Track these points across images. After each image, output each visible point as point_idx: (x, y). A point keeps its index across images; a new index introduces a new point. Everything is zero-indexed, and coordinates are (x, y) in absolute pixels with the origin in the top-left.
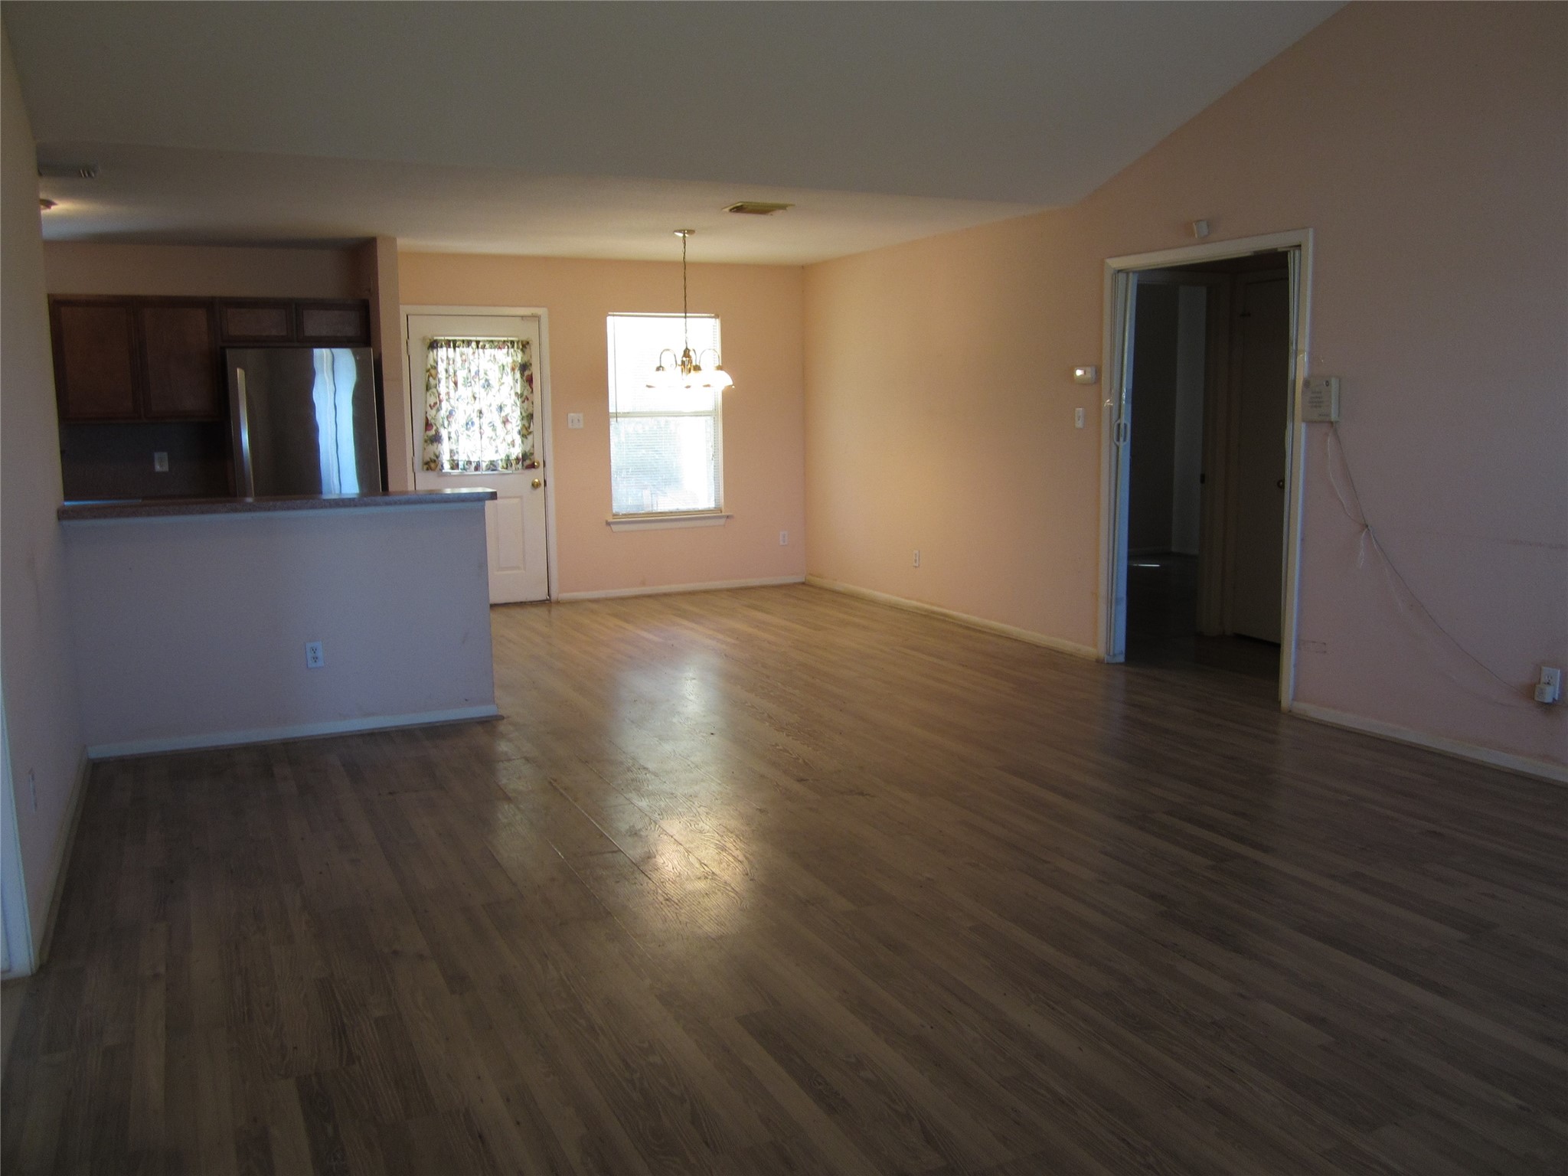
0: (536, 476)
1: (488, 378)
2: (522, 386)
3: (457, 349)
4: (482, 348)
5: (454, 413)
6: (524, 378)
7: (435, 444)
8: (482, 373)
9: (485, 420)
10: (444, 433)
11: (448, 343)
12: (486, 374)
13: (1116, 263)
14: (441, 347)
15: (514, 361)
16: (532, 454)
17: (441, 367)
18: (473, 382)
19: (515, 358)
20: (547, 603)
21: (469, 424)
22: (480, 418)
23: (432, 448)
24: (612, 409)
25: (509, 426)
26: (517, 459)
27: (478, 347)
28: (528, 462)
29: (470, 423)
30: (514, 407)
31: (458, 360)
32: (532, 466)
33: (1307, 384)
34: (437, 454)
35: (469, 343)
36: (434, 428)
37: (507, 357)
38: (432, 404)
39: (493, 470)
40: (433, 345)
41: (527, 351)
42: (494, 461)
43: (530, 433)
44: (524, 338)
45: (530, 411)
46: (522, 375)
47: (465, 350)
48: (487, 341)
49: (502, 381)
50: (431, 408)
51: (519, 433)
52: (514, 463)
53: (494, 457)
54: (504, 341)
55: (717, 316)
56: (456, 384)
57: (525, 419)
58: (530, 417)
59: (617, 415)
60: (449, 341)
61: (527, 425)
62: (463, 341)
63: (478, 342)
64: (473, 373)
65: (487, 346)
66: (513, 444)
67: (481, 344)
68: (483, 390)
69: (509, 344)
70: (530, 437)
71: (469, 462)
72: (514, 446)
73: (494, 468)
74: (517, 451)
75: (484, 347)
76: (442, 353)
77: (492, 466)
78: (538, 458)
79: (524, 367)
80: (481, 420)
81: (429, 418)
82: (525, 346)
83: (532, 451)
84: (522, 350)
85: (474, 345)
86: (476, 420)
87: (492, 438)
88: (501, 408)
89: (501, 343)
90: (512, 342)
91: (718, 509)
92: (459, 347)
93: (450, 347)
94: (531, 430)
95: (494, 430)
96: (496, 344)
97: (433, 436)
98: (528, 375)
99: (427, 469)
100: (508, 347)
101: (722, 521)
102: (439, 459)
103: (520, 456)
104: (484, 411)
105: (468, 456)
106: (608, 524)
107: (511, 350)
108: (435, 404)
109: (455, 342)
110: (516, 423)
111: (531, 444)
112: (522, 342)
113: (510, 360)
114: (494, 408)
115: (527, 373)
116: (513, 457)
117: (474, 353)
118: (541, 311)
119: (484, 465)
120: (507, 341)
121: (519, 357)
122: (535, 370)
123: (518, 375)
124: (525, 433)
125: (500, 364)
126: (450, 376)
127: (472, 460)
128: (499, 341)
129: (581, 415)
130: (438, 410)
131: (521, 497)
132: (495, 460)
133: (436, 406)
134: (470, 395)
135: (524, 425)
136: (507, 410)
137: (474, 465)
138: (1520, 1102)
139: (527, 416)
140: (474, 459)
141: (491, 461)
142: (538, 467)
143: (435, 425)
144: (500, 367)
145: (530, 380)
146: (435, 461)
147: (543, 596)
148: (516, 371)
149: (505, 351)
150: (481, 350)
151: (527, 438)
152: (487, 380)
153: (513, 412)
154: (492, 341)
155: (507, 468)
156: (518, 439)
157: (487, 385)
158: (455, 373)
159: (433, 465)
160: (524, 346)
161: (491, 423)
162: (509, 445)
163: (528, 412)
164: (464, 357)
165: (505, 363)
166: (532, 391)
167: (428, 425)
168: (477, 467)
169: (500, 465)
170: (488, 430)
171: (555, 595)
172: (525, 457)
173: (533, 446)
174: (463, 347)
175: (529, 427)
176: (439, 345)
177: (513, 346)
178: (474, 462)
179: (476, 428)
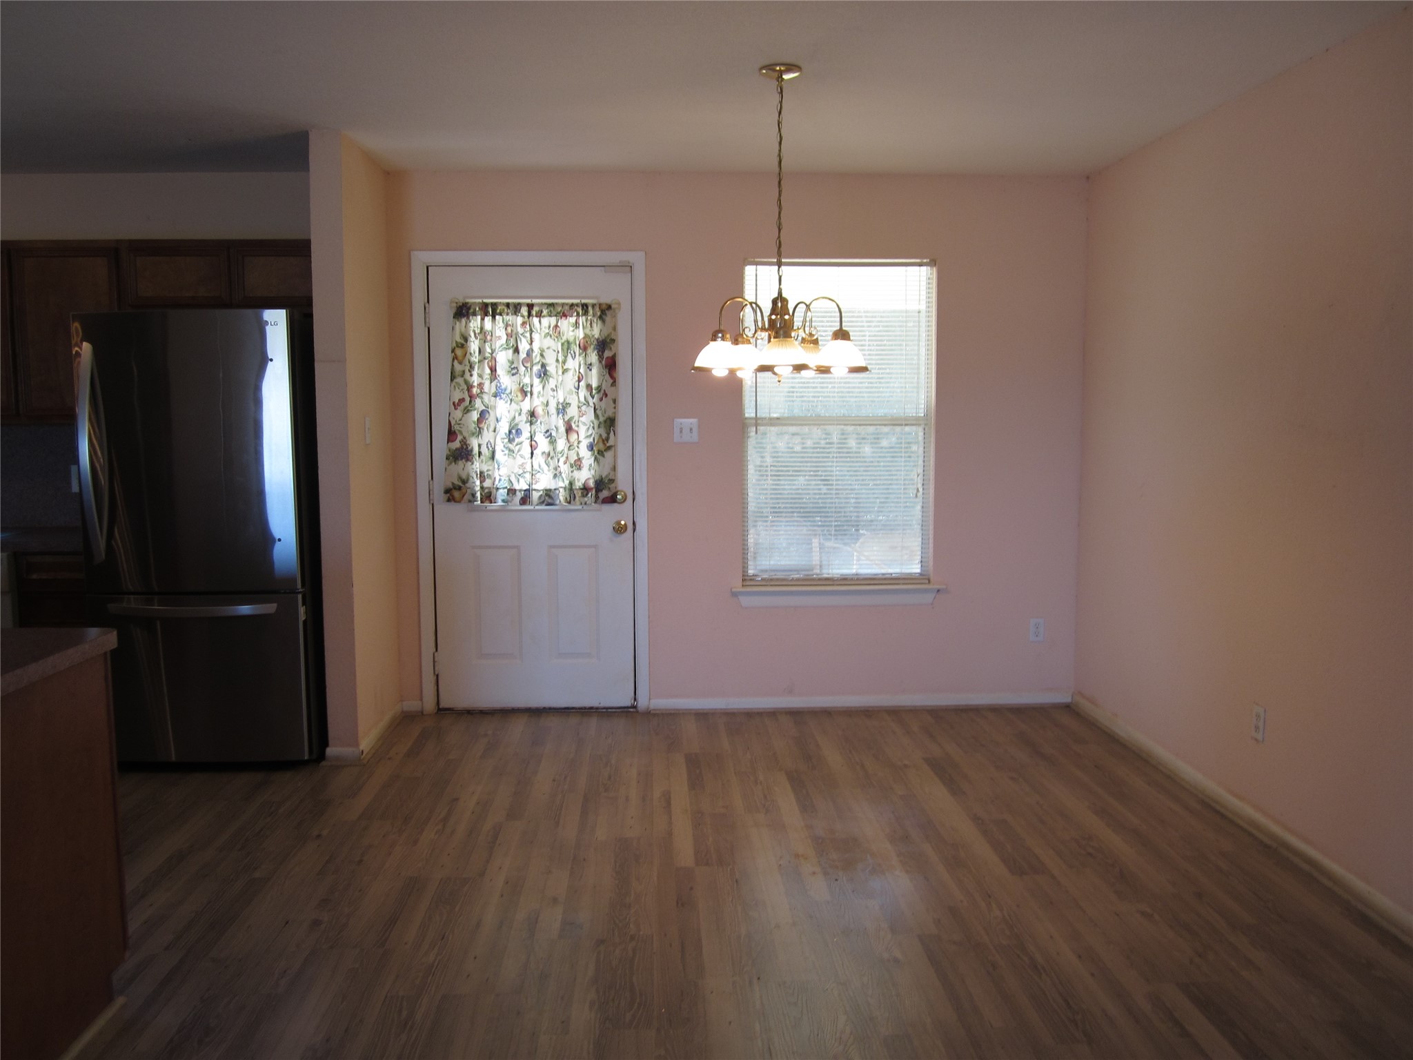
0: (620, 513)
1: (544, 361)
2: (601, 376)
3: (497, 317)
4: (537, 316)
5: (487, 416)
6: (604, 362)
7: (461, 463)
8: (536, 357)
9: (539, 429)
10: (474, 443)
11: (484, 309)
12: (542, 355)
14: (475, 314)
15: (586, 336)
16: (612, 481)
17: (474, 346)
18: (522, 369)
19: (588, 331)
20: (629, 712)
21: (514, 432)
22: (531, 423)
23: (458, 468)
24: (749, 413)
25: (573, 437)
26: (585, 489)
27: (530, 315)
28: (605, 494)
29: (514, 431)
30: (584, 408)
31: (500, 332)
32: (612, 499)
34: (464, 477)
35: (516, 309)
36: (460, 438)
37: (574, 329)
38: (457, 401)
39: (549, 504)
40: (463, 311)
41: (608, 319)
42: (550, 490)
43: (609, 448)
44: (605, 300)
45: (610, 413)
46: (601, 357)
47: (510, 318)
48: (546, 304)
49: (565, 367)
50: (456, 409)
51: (591, 447)
52: (578, 494)
53: (551, 485)
54: (572, 305)
55: (932, 263)
56: (493, 370)
57: (602, 425)
58: (609, 424)
59: (757, 421)
60: (486, 305)
61: (604, 435)
62: (508, 305)
63: (530, 306)
64: (523, 355)
65: (545, 312)
66: (578, 464)
67: (536, 309)
68: (539, 380)
69: (580, 310)
70: (609, 455)
71: (511, 492)
72: (579, 468)
73: (550, 501)
74: (585, 475)
75: (539, 315)
76: (475, 323)
77: (548, 497)
78: (623, 484)
79: (603, 345)
80: (534, 427)
81: (453, 423)
82: (605, 311)
83: (610, 477)
84: (601, 317)
85: (524, 310)
86: (526, 430)
87: (549, 454)
88: (562, 409)
89: (567, 308)
90: (585, 307)
91: (923, 578)
92: (500, 314)
93: (486, 314)
94: (611, 443)
95: (553, 442)
96: (559, 309)
97: (456, 449)
98: (607, 358)
99: (449, 500)
100: (578, 315)
101: (929, 598)
102: (467, 485)
103: (591, 484)
104: (537, 413)
105: (510, 481)
106: (735, 595)
107: (582, 320)
108: (462, 400)
109: (494, 306)
110: (586, 430)
111: (611, 466)
112: (600, 305)
113: (580, 334)
114: (553, 409)
115: (607, 354)
116: (578, 485)
117: (524, 324)
118: (637, 258)
119: (535, 496)
120: (577, 305)
121: (596, 332)
122: (622, 351)
123: (593, 357)
124: (602, 448)
125: (564, 338)
126: (485, 358)
127: (517, 487)
128: (563, 305)
129: (693, 421)
130: (467, 411)
131: (595, 546)
132: (553, 488)
133: (465, 403)
134: (515, 387)
135: (601, 435)
136: (572, 411)
137: (519, 495)
139: (605, 421)
140: (522, 485)
141: (546, 490)
142: (625, 499)
143: (461, 433)
144: (562, 344)
145: (610, 366)
146: (460, 488)
147: (626, 701)
148: (589, 351)
149: (572, 319)
150: (536, 320)
151: (604, 456)
152: (543, 366)
153: (581, 415)
154: (552, 305)
155: (569, 503)
156: (588, 458)
157: (544, 374)
158: (493, 351)
159: (457, 494)
160: (603, 312)
161: (547, 431)
162: (572, 466)
163: (606, 416)
164: (509, 330)
165: (571, 339)
166: (614, 384)
167: (452, 434)
168: (525, 500)
169: (562, 496)
170: (543, 444)
171: (643, 703)
172: (600, 484)
173: (614, 469)
174: (508, 314)
175: (607, 439)
176: (472, 310)
177: (586, 313)
178: (520, 491)
179: (524, 439)
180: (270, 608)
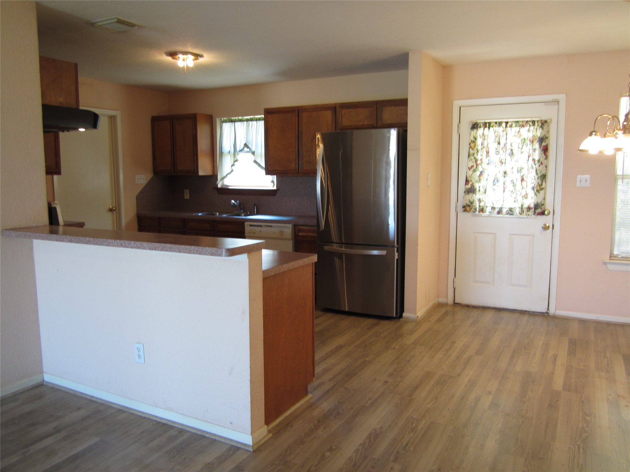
0: (546, 220)
1: (512, 148)
2: (540, 154)
3: (491, 128)
4: (510, 127)
5: (483, 173)
6: (542, 148)
7: (471, 195)
8: (508, 146)
9: (508, 179)
10: (477, 186)
11: (485, 125)
12: (511, 145)
14: (480, 127)
15: (533, 136)
16: (543, 205)
17: (479, 141)
18: (501, 152)
19: (534, 133)
20: (545, 315)
21: (496, 181)
22: (504, 177)
23: (470, 197)
24: (619, 172)
25: (524, 183)
27: (506, 126)
28: (539, 211)
29: (496, 180)
30: (531, 170)
31: (492, 136)
32: (543, 213)
34: (472, 201)
35: (500, 124)
36: (470, 183)
37: (528, 133)
38: (470, 167)
39: (511, 214)
40: (475, 126)
41: (545, 127)
42: (512, 208)
43: (542, 189)
44: (544, 118)
45: (543, 172)
46: (540, 145)
47: (497, 128)
48: (514, 121)
49: (522, 151)
50: (469, 170)
51: (533, 188)
52: (525, 210)
53: (512, 206)
54: (527, 122)
56: (488, 153)
57: (540, 178)
58: (543, 177)
59: (623, 177)
60: (486, 123)
61: (540, 183)
62: (496, 123)
63: (507, 123)
64: (502, 145)
65: (514, 125)
66: (526, 196)
67: (509, 124)
68: (509, 157)
69: (531, 123)
70: (542, 192)
71: (493, 208)
72: (527, 198)
73: (511, 213)
74: (530, 201)
75: (511, 126)
76: (480, 131)
77: (511, 212)
78: (548, 206)
79: (542, 140)
80: (505, 178)
81: (468, 177)
83: (542, 203)
84: (541, 127)
85: (504, 125)
87: (512, 191)
88: (520, 170)
89: (525, 123)
90: (533, 122)
92: (492, 127)
93: (486, 127)
94: (543, 186)
95: (514, 185)
96: (521, 123)
97: (469, 188)
98: (544, 146)
99: (464, 211)
100: (530, 126)
102: (473, 204)
103: (532, 206)
104: (507, 172)
105: (493, 203)
106: (605, 263)
107: (532, 128)
108: (472, 166)
109: (490, 123)
110: (531, 180)
111: (543, 197)
112: (541, 121)
113: (530, 135)
114: (515, 170)
115: (544, 144)
116: (526, 206)
117: (503, 131)
118: (562, 97)
119: (504, 211)
120: (530, 121)
121: (539, 133)
122: (550, 142)
123: (537, 145)
124: (539, 189)
125: (522, 137)
126: (484, 147)
127: (496, 206)
128: (523, 122)
129: (588, 177)
130: (474, 171)
131: (533, 235)
132: (513, 207)
133: (474, 168)
134: (498, 160)
135: (538, 183)
136: (524, 172)
137: (497, 210)
139: (541, 176)
140: (498, 205)
141: (510, 208)
142: (549, 213)
143: (471, 181)
144: (522, 140)
145: (545, 150)
146: (469, 206)
147: (544, 310)
148: (535, 143)
149: (527, 128)
150: (509, 129)
151: (539, 193)
152: (512, 150)
153: (529, 173)
154: (518, 122)
155: (521, 214)
156: (531, 193)
157: (512, 153)
158: (488, 144)
159: (468, 208)
160: (542, 124)
161: (512, 181)
162: (523, 197)
163: (542, 173)
164: (496, 134)
165: (526, 138)
166: (546, 157)
167: (467, 182)
168: (499, 212)
169: (518, 211)
170: (509, 187)
171: (552, 311)
172: (537, 206)
173: (544, 199)
174: (496, 127)
175: (542, 185)
176: (479, 126)
177: (534, 125)
178: (497, 208)
179: (501, 184)
180: (383, 253)
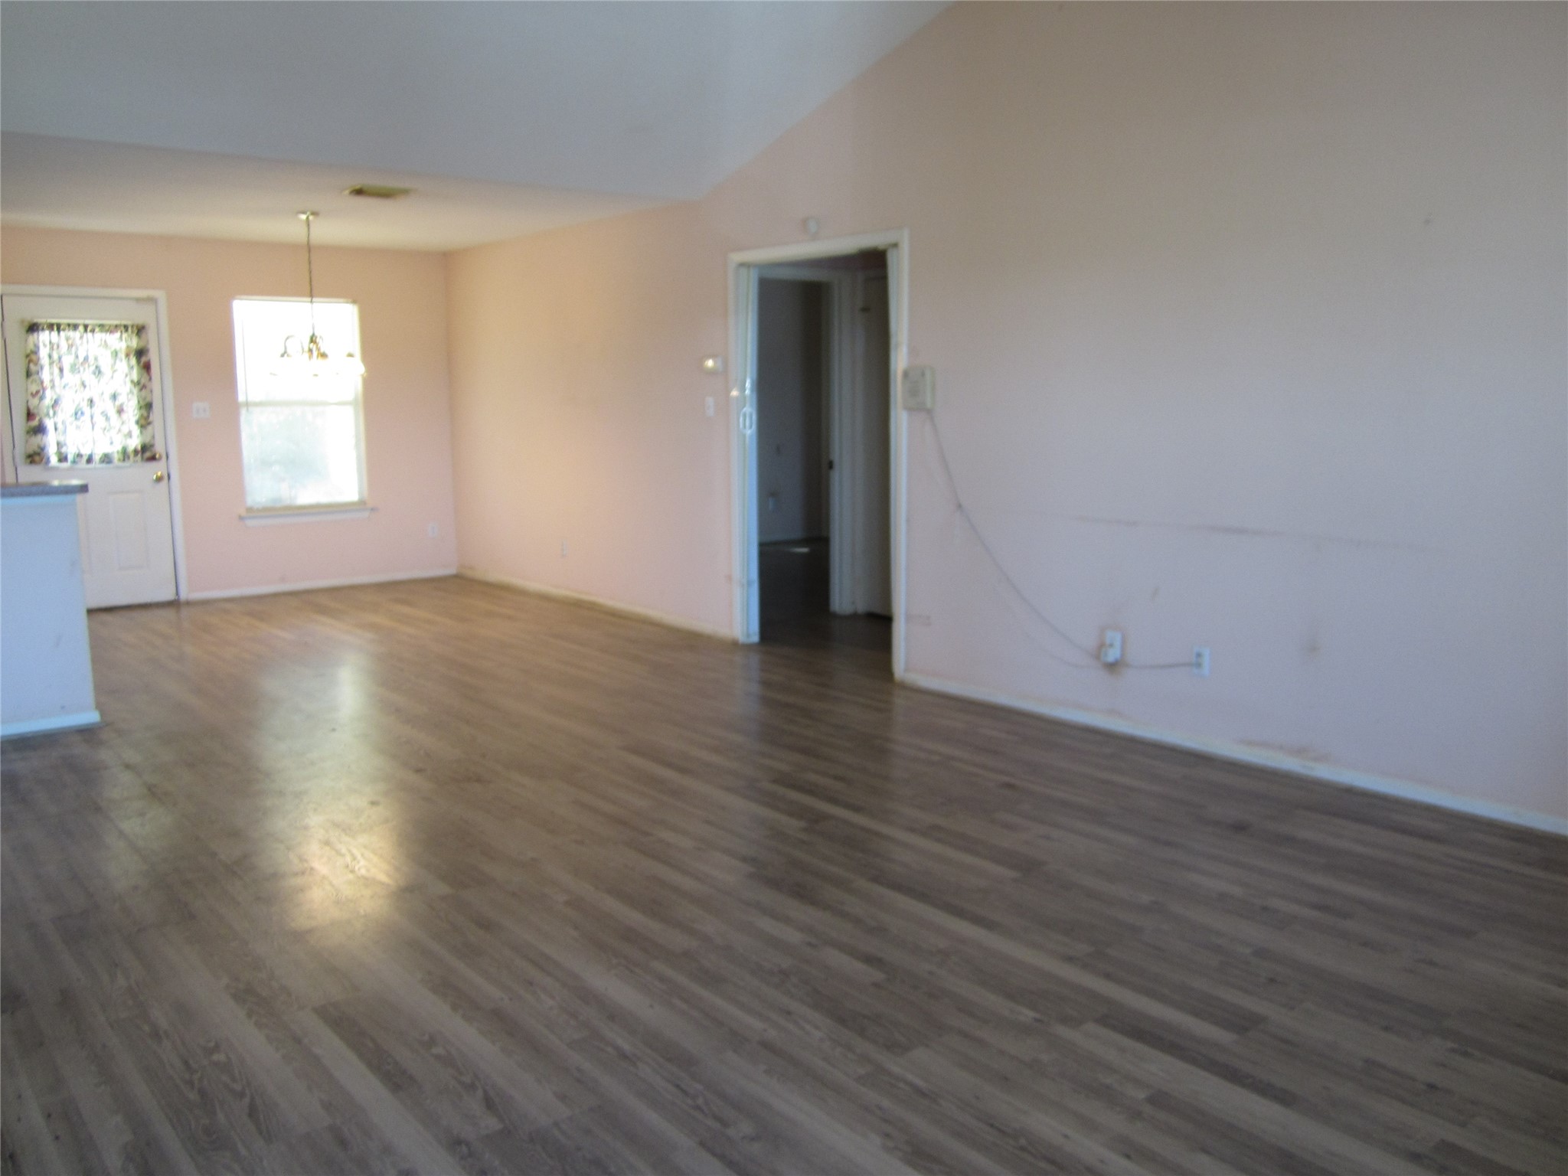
0: (157, 469)
1: (98, 364)
2: (139, 373)
3: (61, 332)
4: (91, 331)
5: (58, 402)
6: (141, 365)
7: (39, 436)
8: (91, 360)
9: (97, 410)
10: (49, 424)
11: (51, 327)
12: (96, 360)
13: (737, 257)
14: (43, 329)
15: (128, 347)
16: (152, 446)
17: (43, 353)
18: (81, 369)
19: (129, 343)
20: (174, 604)
21: (77, 414)
22: (91, 407)
23: (36, 440)
24: (241, 398)
25: (125, 416)
26: (136, 452)
27: (86, 331)
28: (148, 454)
29: (80, 412)
30: (130, 396)
31: (64, 345)
32: (153, 458)
33: (906, 374)
34: (42, 446)
35: (75, 327)
36: (37, 419)
37: (120, 342)
38: (34, 392)
39: (108, 463)
40: (33, 328)
41: (143, 335)
42: (108, 453)
43: (149, 423)
44: (140, 321)
45: (148, 400)
46: (138, 361)
47: (71, 333)
48: (97, 324)
49: (115, 368)
50: (33, 397)
51: (137, 422)
52: (132, 456)
53: (108, 450)
54: (117, 325)
55: (354, 302)
56: (61, 370)
57: (143, 408)
58: (149, 406)
59: (247, 404)
60: (52, 324)
61: (145, 414)
62: (69, 325)
63: (86, 327)
64: (81, 359)
65: (97, 329)
66: (130, 435)
67: (90, 327)
68: (93, 377)
69: (122, 328)
70: (150, 428)
71: (79, 455)
72: (131, 437)
73: (108, 461)
74: (135, 443)
75: (93, 331)
76: (44, 337)
77: (107, 459)
78: (159, 448)
79: (140, 353)
80: (93, 409)
81: (31, 407)
82: (140, 330)
83: (152, 443)
84: (137, 334)
85: (81, 328)
86: (87, 410)
87: (105, 428)
88: (114, 397)
89: (112, 327)
90: (126, 327)
91: (361, 505)
92: (63, 331)
93: (53, 329)
94: (151, 419)
95: (107, 419)
96: (107, 328)
97: (36, 427)
98: (145, 362)
99: (31, 462)
100: (121, 332)
101: (366, 514)
102: (45, 451)
103: (139, 448)
104: (95, 400)
105: (79, 449)
106: (241, 518)
107: (125, 335)
108: (38, 392)
109: (59, 325)
110: (132, 413)
111: (151, 435)
112: (137, 326)
113: (123, 345)
114: (107, 396)
115: (144, 359)
116: (129, 449)
117: (81, 337)
118: (160, 295)
119: (97, 458)
120: (120, 325)
121: (134, 343)
122: (153, 357)
123: (133, 361)
124: (144, 423)
125: (113, 349)
126: (53, 362)
127: (83, 452)
128: (110, 326)
129: (207, 405)
130: (42, 398)
131: (143, 493)
132: (110, 452)
133: (39, 394)
134: (79, 383)
135: (142, 415)
136: (120, 400)
137: (85, 458)
138: (1037, 1016)
139: (145, 405)
140: (86, 452)
141: (105, 454)
142: (161, 458)
143: (39, 415)
144: (112, 353)
145: (147, 367)
146: (39, 454)
147: (167, 595)
148: (131, 357)
149: (118, 334)
150: (90, 335)
151: (145, 428)
152: (97, 367)
153: (129, 400)
154: (102, 325)
155: (123, 461)
156: (136, 430)
157: (98, 372)
158: (60, 358)
159: (37, 458)
161: (103, 412)
162: (125, 436)
163: (146, 401)
164: (70, 342)
165: (118, 349)
166: (150, 379)
167: (30, 415)
168: (89, 460)
169: (116, 457)
170: (100, 421)
171: (184, 595)
172: (145, 448)
173: (153, 437)
174: (69, 330)
175: (148, 417)
176: (40, 328)
177: (127, 330)
178: (86, 455)
179: (87, 418)
